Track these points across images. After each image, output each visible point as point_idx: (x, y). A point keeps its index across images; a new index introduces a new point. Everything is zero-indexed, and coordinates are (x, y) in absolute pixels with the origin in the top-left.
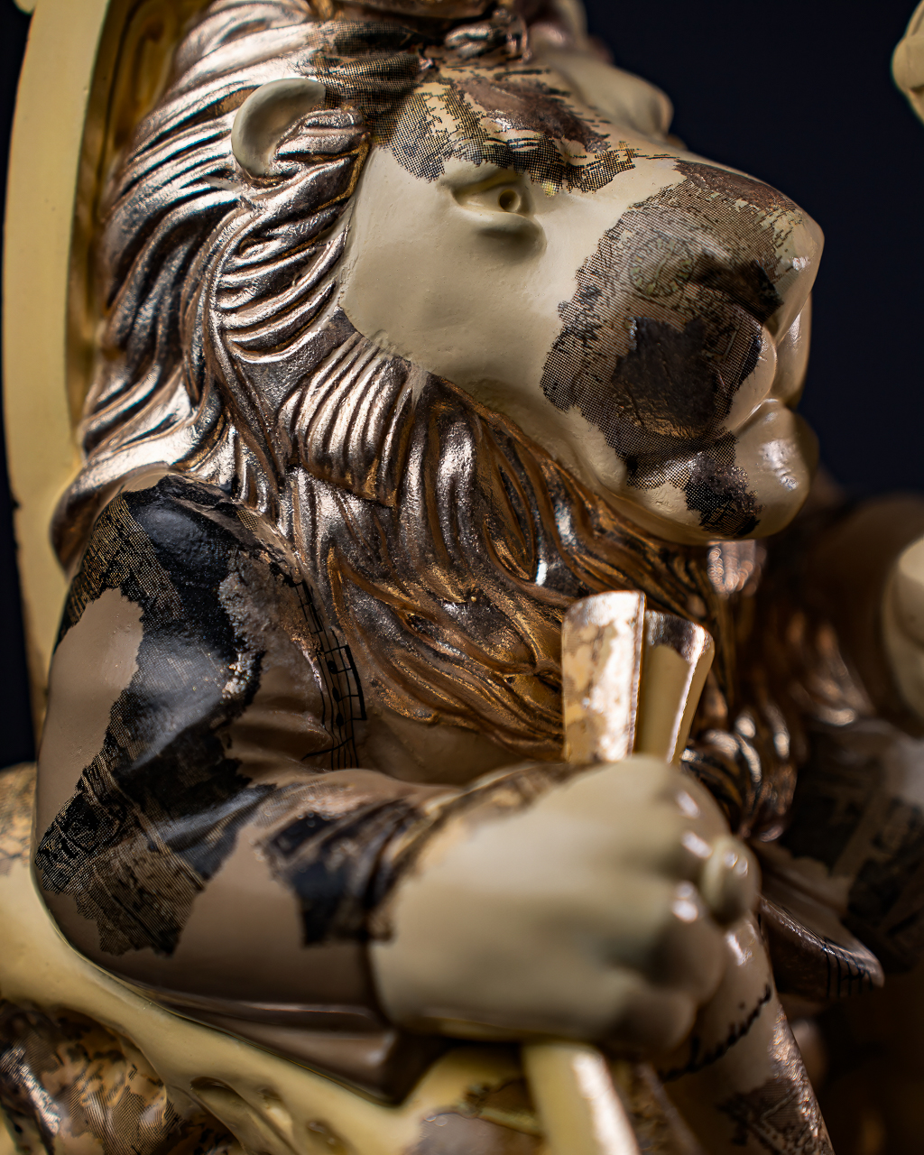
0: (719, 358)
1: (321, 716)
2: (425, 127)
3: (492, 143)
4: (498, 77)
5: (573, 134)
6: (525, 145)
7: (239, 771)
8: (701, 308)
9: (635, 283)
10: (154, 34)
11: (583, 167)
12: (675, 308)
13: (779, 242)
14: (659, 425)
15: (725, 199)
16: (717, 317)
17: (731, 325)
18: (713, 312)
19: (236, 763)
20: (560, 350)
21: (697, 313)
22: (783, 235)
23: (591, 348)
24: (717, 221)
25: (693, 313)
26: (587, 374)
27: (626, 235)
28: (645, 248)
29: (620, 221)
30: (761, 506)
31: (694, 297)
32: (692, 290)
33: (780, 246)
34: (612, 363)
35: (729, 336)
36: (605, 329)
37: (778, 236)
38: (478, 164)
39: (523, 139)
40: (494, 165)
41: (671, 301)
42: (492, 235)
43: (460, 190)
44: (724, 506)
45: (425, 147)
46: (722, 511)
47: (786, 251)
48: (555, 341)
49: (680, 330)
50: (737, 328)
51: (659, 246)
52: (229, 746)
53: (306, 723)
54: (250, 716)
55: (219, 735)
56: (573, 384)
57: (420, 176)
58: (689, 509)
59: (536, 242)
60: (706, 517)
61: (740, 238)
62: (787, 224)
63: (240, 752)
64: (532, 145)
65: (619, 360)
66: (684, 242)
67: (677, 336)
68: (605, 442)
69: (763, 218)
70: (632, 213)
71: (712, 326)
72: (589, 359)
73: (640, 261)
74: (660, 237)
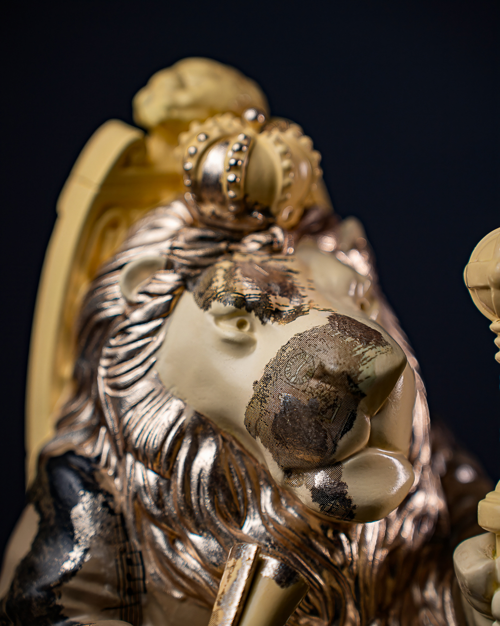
0: (327, 421)
1: (117, 588)
2: (211, 283)
3: (236, 295)
4: (263, 262)
5: (285, 294)
6: (254, 298)
7: (62, 612)
8: (317, 393)
9: (286, 375)
10: (114, 225)
11: (285, 311)
12: (304, 391)
13: (365, 362)
14: (298, 453)
15: (342, 337)
16: (326, 398)
17: (334, 404)
18: (323, 396)
19: (60, 608)
20: (251, 406)
21: (315, 395)
22: (368, 359)
23: (264, 407)
24: (332, 348)
25: (313, 395)
26: (262, 420)
27: (289, 349)
28: (295, 357)
29: (289, 342)
30: (355, 506)
31: (314, 387)
32: (314, 383)
33: (364, 365)
34: (272, 417)
35: (334, 410)
36: (270, 398)
37: (365, 359)
38: (225, 305)
39: (253, 295)
40: (233, 306)
41: (302, 387)
42: (228, 342)
43: (218, 317)
44: (333, 502)
45: (208, 293)
46: (331, 505)
47: (368, 368)
48: (250, 401)
49: (306, 404)
50: (339, 406)
51: (301, 357)
52: (60, 597)
53: (105, 591)
54: (73, 583)
55: (55, 591)
56: (256, 425)
57: (201, 308)
58: (313, 501)
59: (252, 348)
60: (322, 508)
61: (340, 358)
62: (374, 353)
63: (64, 602)
64: (257, 298)
65: (276, 415)
66: (313, 357)
67: (305, 407)
68: (272, 458)
69: (359, 349)
70: (295, 338)
71: (323, 403)
72: (263, 413)
73: (291, 364)
74: (303, 352)
